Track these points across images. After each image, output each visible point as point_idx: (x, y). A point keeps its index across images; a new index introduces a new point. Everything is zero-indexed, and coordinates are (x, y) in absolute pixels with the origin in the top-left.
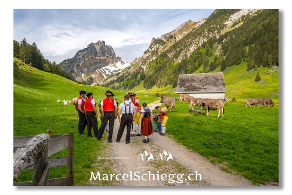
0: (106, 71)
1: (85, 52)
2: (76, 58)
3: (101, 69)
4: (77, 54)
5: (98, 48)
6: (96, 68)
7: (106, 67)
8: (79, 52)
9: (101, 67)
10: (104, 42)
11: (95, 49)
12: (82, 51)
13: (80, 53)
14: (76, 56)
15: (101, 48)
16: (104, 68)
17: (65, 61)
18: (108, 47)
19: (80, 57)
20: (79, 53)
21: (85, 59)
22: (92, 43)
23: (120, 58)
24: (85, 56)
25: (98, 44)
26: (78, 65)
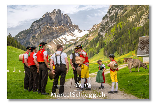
0: (63, 40)
1: (41, 23)
2: (32, 29)
3: (58, 39)
4: (33, 25)
5: (53, 17)
6: (53, 39)
7: (63, 36)
8: (34, 22)
9: (57, 37)
10: (59, 11)
11: (51, 19)
12: (37, 21)
13: (36, 23)
14: (31, 27)
15: (57, 17)
16: (60, 38)
17: (21, 33)
18: (64, 16)
19: (36, 28)
20: (34, 24)
21: (41, 29)
22: (47, 13)
23: (77, 26)
24: (41, 26)
25: (53, 13)
26: (34, 37)
